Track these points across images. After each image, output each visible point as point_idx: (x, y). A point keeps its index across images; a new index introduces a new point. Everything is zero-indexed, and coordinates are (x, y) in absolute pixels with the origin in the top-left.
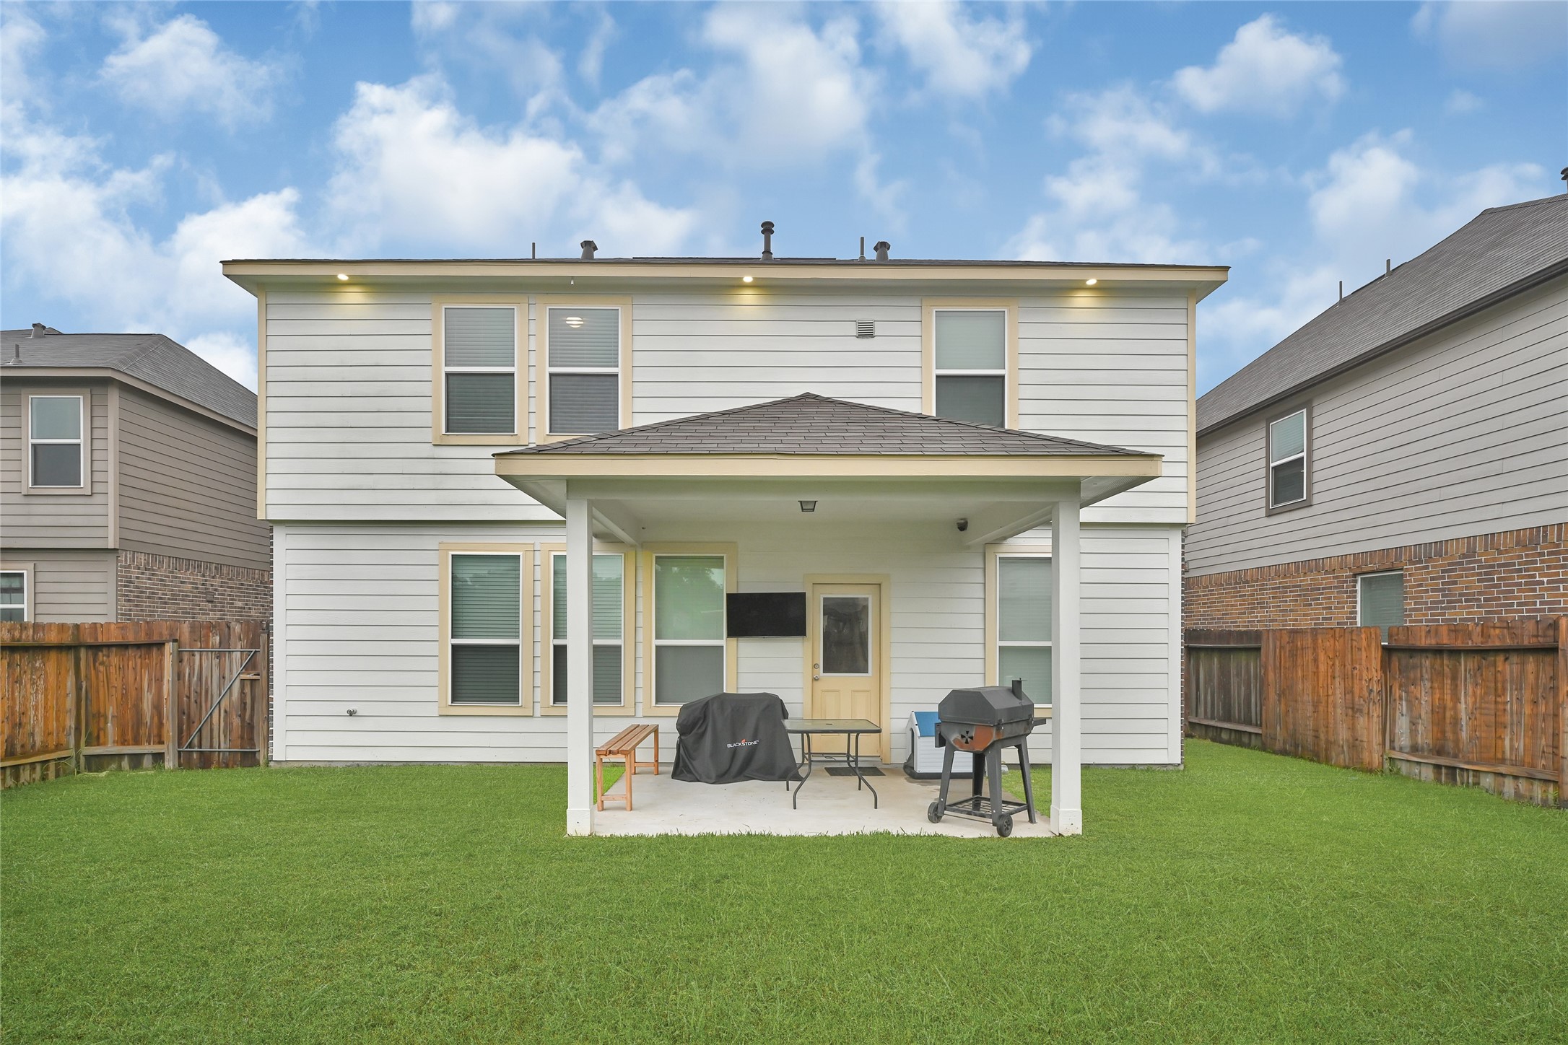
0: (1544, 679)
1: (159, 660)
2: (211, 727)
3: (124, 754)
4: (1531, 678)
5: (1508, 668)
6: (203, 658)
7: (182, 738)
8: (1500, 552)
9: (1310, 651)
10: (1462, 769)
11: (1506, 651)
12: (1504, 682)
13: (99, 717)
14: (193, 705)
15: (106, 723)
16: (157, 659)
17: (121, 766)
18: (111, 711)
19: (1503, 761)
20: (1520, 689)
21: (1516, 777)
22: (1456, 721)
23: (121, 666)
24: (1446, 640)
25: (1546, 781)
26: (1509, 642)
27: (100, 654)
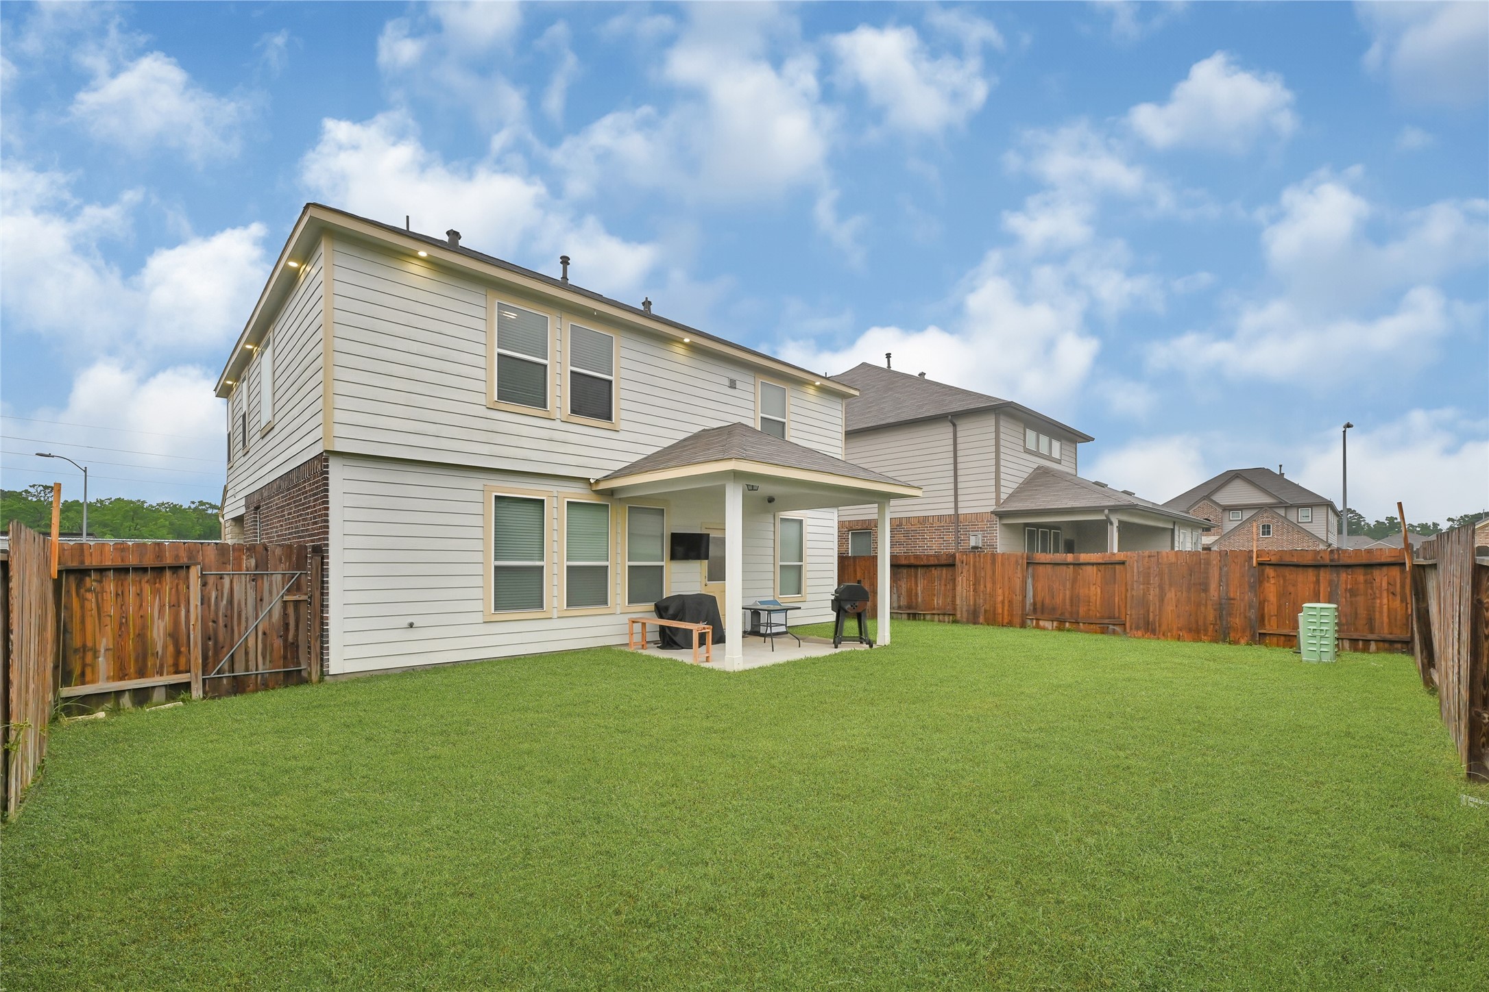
0: (949, 576)
1: (175, 584)
2: (246, 650)
3: (124, 691)
4: (944, 576)
5: (935, 572)
6: (235, 581)
7: (207, 664)
8: (912, 525)
9: (852, 567)
10: (919, 614)
11: (935, 566)
12: (935, 577)
13: (84, 652)
14: (221, 631)
15: (96, 657)
16: (171, 583)
17: (118, 704)
18: (104, 643)
19: (934, 609)
20: (940, 580)
21: (939, 614)
22: (917, 594)
23: (120, 593)
24: (913, 561)
25: (949, 614)
26: (936, 562)
27: (88, 579)
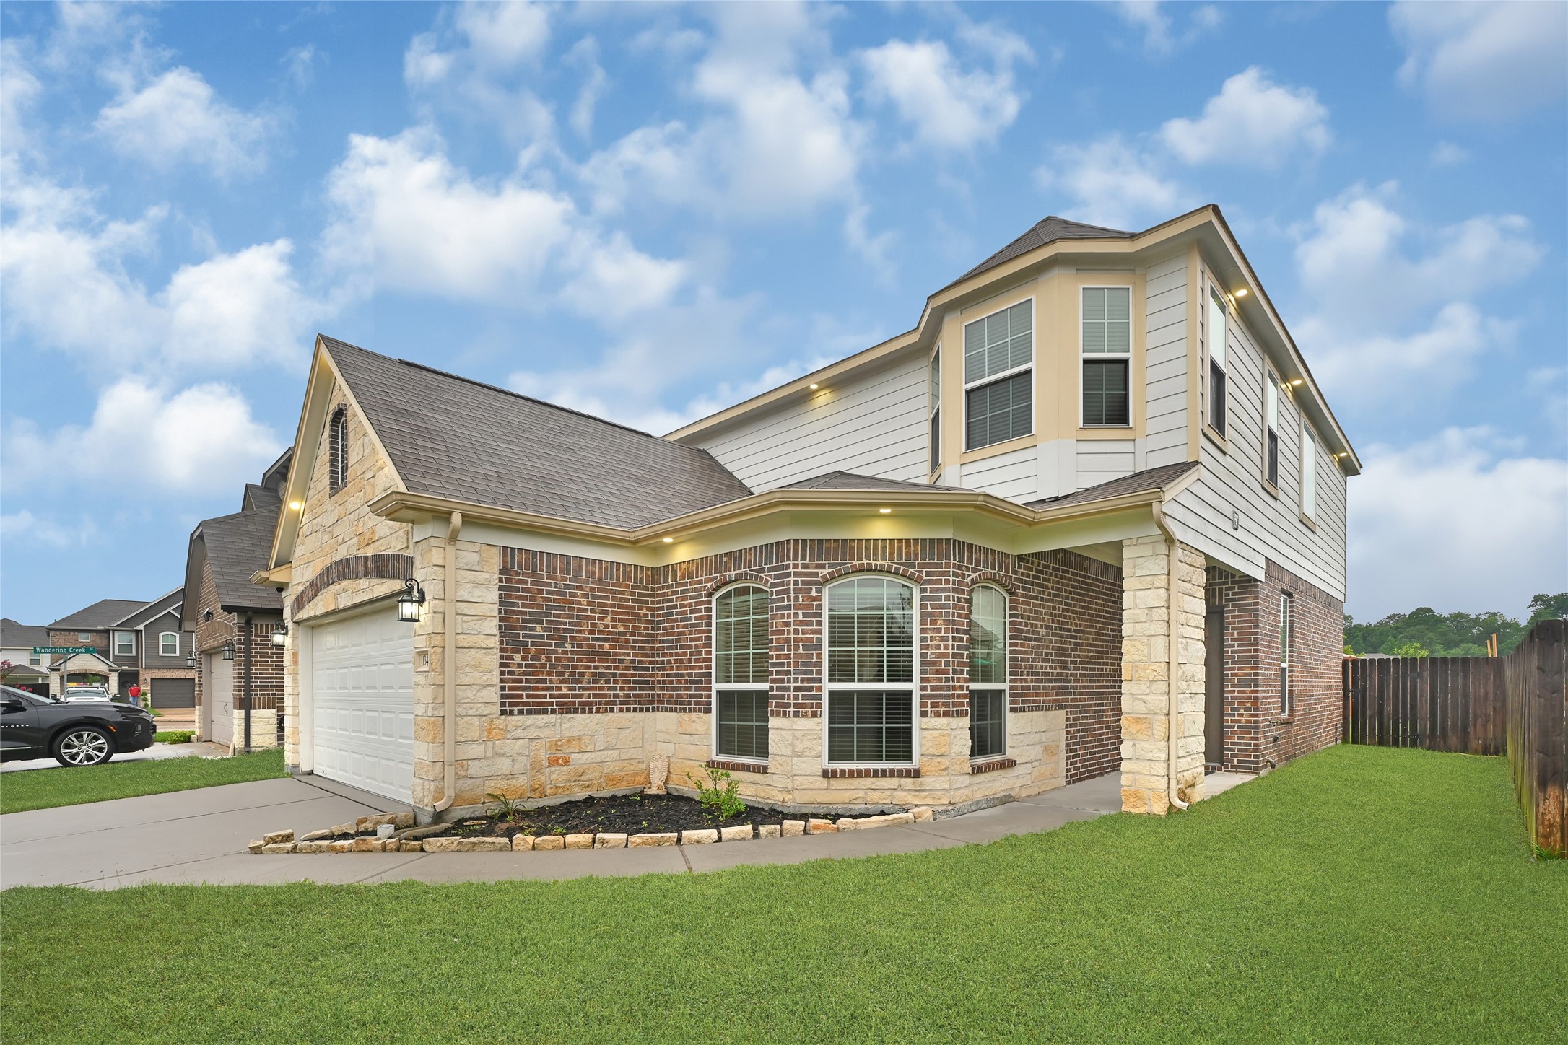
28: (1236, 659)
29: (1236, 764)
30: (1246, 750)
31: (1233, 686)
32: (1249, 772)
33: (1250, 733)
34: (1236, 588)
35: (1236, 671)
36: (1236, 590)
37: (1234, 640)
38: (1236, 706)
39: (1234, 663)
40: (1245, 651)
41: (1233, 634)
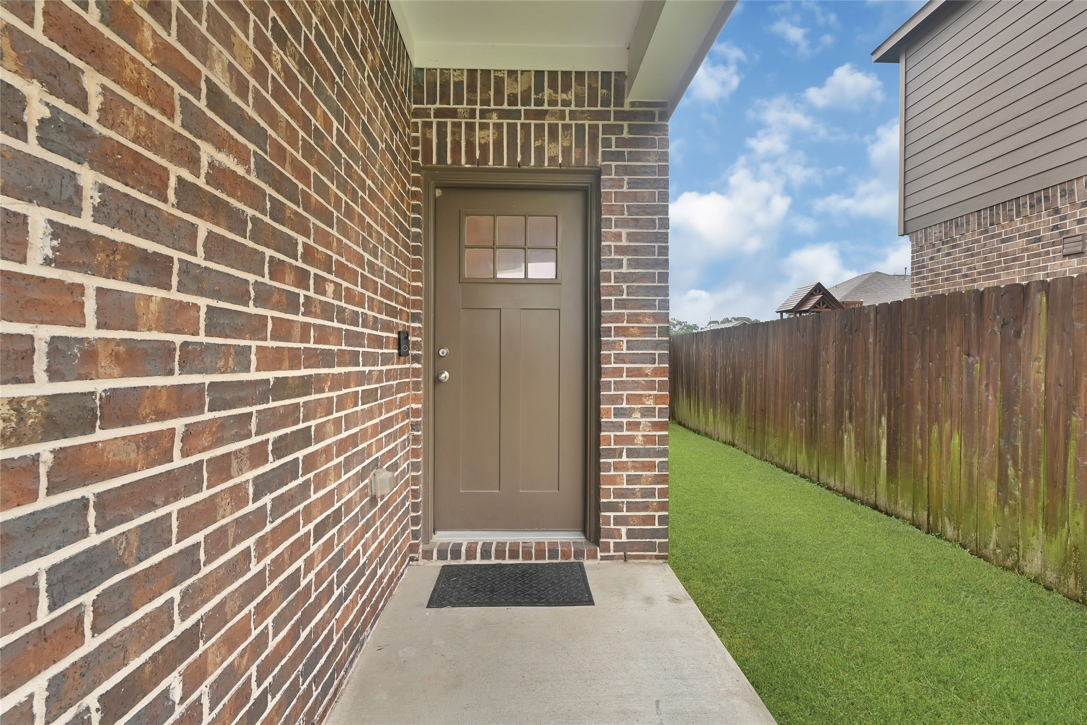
28: (625, 297)
29: (624, 539)
30: (646, 507)
31: (620, 358)
32: (650, 557)
33: (651, 467)
34: (626, 130)
35: (625, 324)
36: (625, 135)
37: (620, 250)
38: (624, 405)
39: (621, 304)
40: (643, 277)
41: (618, 237)
